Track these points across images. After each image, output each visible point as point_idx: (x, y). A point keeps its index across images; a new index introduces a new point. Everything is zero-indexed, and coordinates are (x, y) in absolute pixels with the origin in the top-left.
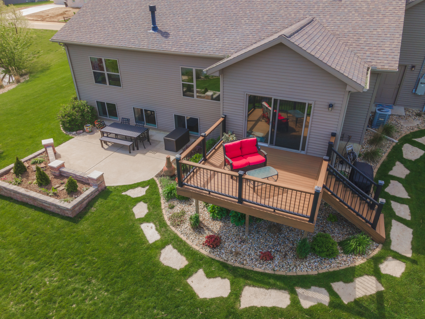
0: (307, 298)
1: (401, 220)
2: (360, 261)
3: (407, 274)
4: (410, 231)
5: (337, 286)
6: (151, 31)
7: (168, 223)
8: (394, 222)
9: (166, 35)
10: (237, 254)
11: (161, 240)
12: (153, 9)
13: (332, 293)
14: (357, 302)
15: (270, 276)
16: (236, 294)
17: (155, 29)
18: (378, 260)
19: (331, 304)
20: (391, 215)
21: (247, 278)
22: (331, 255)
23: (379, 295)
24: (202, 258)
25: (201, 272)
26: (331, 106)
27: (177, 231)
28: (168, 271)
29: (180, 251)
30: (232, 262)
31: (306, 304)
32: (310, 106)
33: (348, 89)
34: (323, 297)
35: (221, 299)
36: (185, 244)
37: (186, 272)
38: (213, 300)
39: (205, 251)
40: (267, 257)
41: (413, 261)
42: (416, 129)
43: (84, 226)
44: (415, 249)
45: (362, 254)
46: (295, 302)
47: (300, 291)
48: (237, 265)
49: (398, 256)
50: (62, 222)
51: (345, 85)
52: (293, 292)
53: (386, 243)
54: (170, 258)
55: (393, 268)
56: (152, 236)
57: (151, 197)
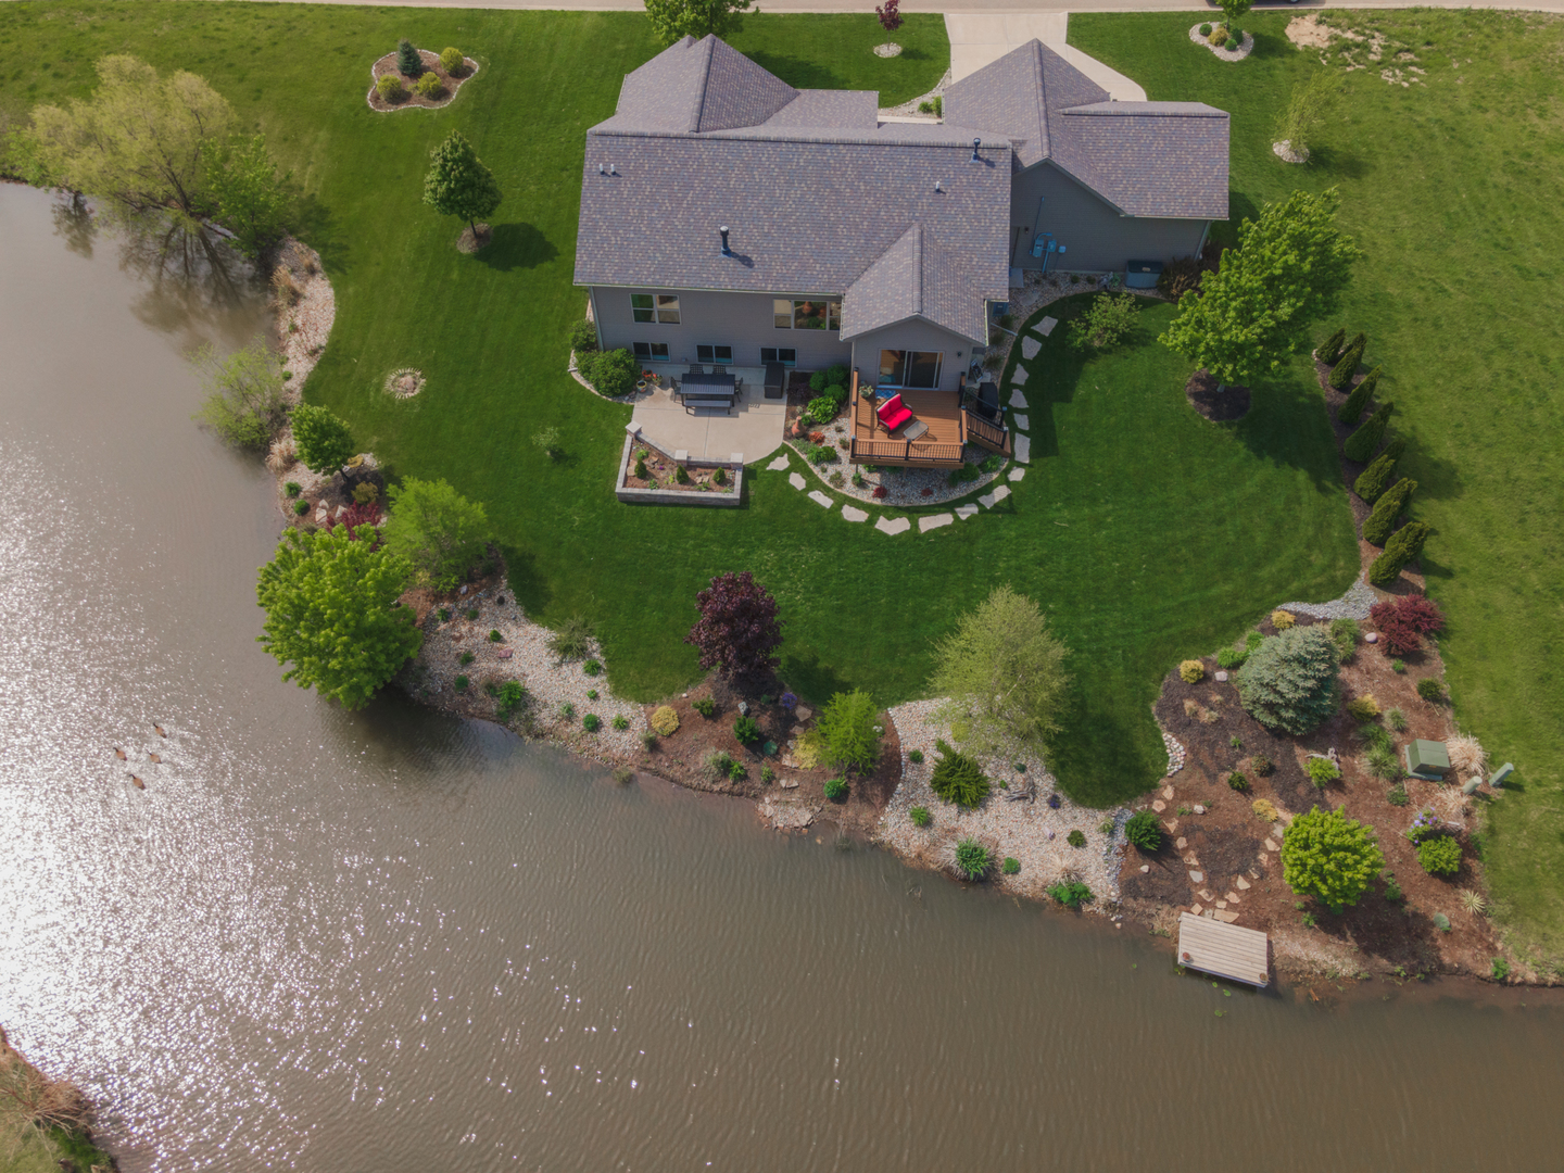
0: (963, 513)
1: (1022, 432)
2: (995, 476)
3: (1026, 477)
4: (1028, 439)
5: (982, 499)
6: (722, 256)
7: (831, 486)
8: (1017, 435)
9: (746, 261)
10: (903, 497)
11: (836, 503)
12: (724, 235)
13: (979, 505)
14: (996, 505)
15: (934, 506)
16: (915, 525)
17: (727, 252)
18: (1007, 471)
19: (980, 512)
20: (1014, 429)
21: (918, 512)
22: (975, 477)
23: (1009, 496)
24: (877, 507)
25: (882, 518)
26: (958, 355)
27: (843, 491)
28: (856, 524)
29: (857, 508)
30: (901, 504)
31: (964, 517)
32: (941, 356)
34: (974, 509)
35: (906, 532)
36: (858, 501)
37: (871, 521)
38: (901, 534)
39: (878, 502)
40: (927, 493)
41: (1030, 465)
42: (1035, 310)
43: (757, 509)
44: (1032, 456)
45: (995, 471)
46: (957, 518)
47: (958, 510)
48: (907, 505)
49: (1021, 465)
50: (732, 513)
52: (953, 512)
53: (1011, 456)
54: (852, 515)
55: (1017, 475)
56: (826, 502)
57: (797, 465)
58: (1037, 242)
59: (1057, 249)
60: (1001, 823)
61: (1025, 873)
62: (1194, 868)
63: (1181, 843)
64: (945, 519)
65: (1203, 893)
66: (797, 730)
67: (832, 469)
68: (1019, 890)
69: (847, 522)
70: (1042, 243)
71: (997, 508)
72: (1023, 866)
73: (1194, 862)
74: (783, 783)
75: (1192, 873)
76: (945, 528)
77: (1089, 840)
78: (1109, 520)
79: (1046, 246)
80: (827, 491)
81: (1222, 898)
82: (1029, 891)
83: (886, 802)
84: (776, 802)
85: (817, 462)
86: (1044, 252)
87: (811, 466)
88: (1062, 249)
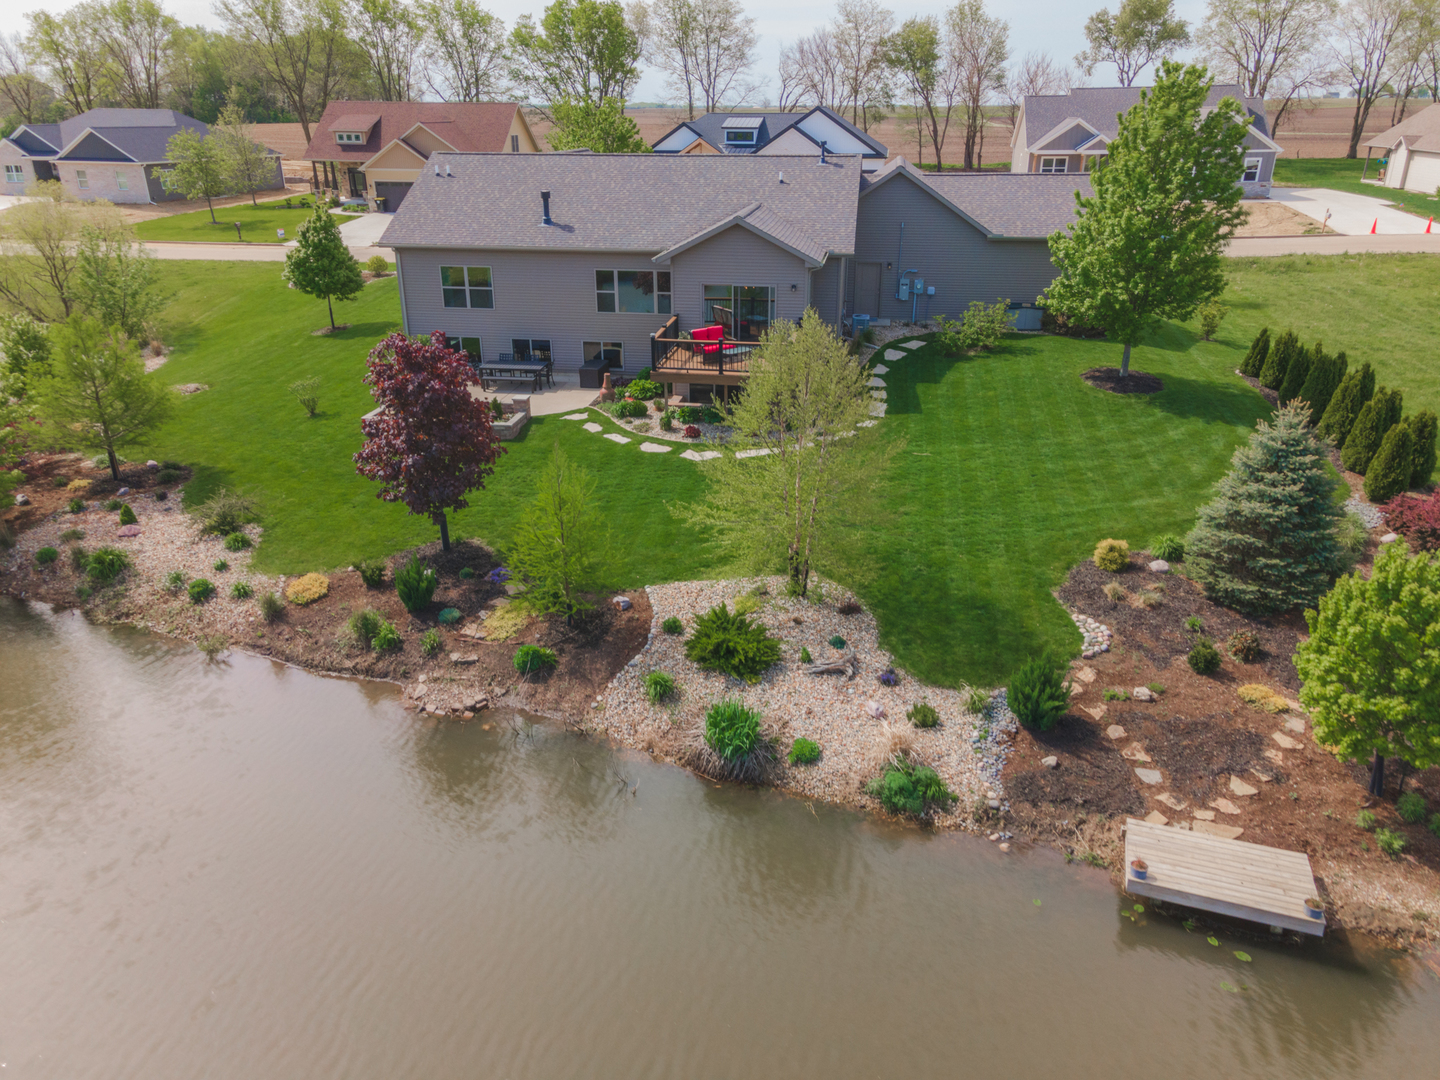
1: (879, 400)
3: (878, 425)
6: (543, 225)
7: (633, 431)
9: (568, 229)
11: (634, 441)
12: (546, 196)
16: (730, 455)
17: (548, 221)
18: (856, 422)
21: (736, 447)
23: (856, 436)
24: (685, 444)
25: (689, 451)
26: (794, 287)
27: (647, 435)
28: (654, 454)
29: (660, 444)
30: (717, 442)
32: (773, 289)
33: (807, 265)
36: (663, 440)
37: (675, 453)
38: (710, 460)
39: (686, 441)
41: (885, 418)
44: (888, 413)
49: (874, 418)
51: (802, 261)
54: (651, 448)
55: (868, 424)
56: (622, 440)
57: (594, 417)
58: (903, 281)
59: (926, 289)
60: (796, 698)
61: (829, 764)
62: (1144, 765)
63: (1115, 732)
65: (1164, 797)
66: (499, 602)
67: (638, 422)
68: (818, 792)
69: (643, 453)
70: (907, 281)
72: (827, 753)
73: (1142, 756)
74: (455, 657)
75: (1139, 771)
76: (768, 456)
77: (948, 724)
79: (912, 286)
80: (625, 433)
81: (1204, 806)
82: (836, 793)
83: (612, 675)
84: (436, 680)
85: (622, 415)
86: (911, 293)
87: (615, 420)
88: (931, 290)
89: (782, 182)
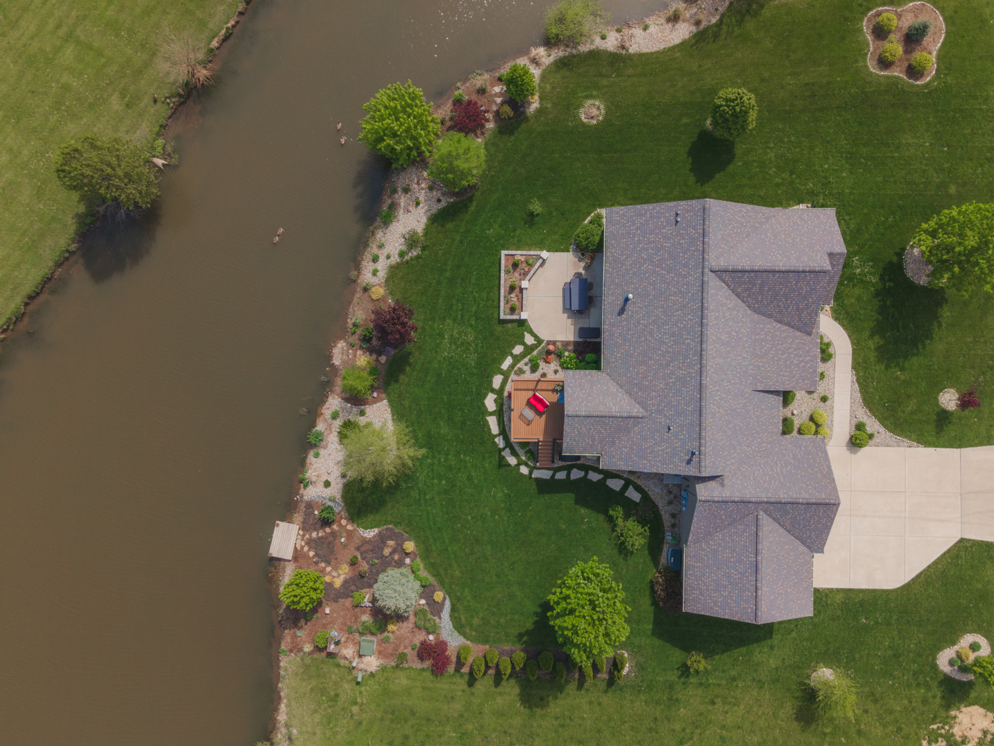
0: (499, 440)
1: (554, 475)
2: (524, 458)
3: (522, 474)
4: (549, 478)
5: (508, 450)
6: (625, 297)
7: (516, 369)
8: (552, 472)
9: (622, 311)
10: (508, 408)
11: (504, 371)
13: (504, 449)
14: (504, 457)
15: (503, 424)
16: (491, 414)
17: (627, 300)
18: (526, 465)
19: (500, 448)
20: (556, 470)
21: (499, 416)
22: (521, 447)
23: (510, 465)
24: (502, 394)
25: (496, 396)
27: (513, 375)
28: (491, 382)
29: (502, 383)
30: (504, 407)
31: (496, 440)
34: (501, 446)
35: (487, 409)
36: (506, 383)
37: (493, 391)
38: (485, 406)
39: (505, 394)
41: (530, 478)
42: (646, 489)
43: (499, 328)
44: (536, 479)
45: (527, 458)
46: (496, 436)
47: (501, 437)
48: (504, 410)
49: (531, 473)
50: (495, 316)
52: (499, 435)
53: (537, 468)
54: (497, 381)
55: (524, 470)
56: (506, 364)
57: (529, 349)
60: (334, 450)
61: (314, 460)
62: (318, 534)
63: (328, 530)
64: (495, 429)
65: (307, 536)
66: (374, 356)
67: (527, 369)
68: (308, 457)
69: (492, 377)
71: (502, 459)
72: (316, 459)
73: (320, 535)
74: (351, 351)
75: (316, 533)
76: (489, 429)
77: (327, 489)
78: (497, 517)
80: (512, 366)
81: (306, 544)
82: (308, 461)
83: (343, 399)
84: (343, 348)
85: (531, 361)
87: (529, 357)
89: (669, 429)
